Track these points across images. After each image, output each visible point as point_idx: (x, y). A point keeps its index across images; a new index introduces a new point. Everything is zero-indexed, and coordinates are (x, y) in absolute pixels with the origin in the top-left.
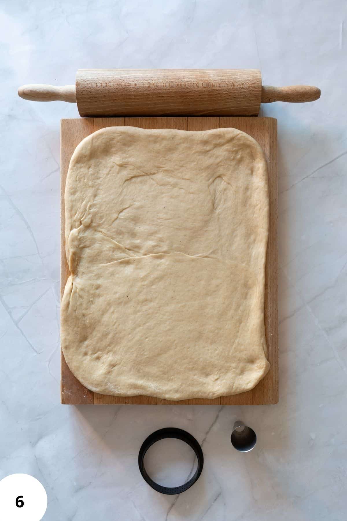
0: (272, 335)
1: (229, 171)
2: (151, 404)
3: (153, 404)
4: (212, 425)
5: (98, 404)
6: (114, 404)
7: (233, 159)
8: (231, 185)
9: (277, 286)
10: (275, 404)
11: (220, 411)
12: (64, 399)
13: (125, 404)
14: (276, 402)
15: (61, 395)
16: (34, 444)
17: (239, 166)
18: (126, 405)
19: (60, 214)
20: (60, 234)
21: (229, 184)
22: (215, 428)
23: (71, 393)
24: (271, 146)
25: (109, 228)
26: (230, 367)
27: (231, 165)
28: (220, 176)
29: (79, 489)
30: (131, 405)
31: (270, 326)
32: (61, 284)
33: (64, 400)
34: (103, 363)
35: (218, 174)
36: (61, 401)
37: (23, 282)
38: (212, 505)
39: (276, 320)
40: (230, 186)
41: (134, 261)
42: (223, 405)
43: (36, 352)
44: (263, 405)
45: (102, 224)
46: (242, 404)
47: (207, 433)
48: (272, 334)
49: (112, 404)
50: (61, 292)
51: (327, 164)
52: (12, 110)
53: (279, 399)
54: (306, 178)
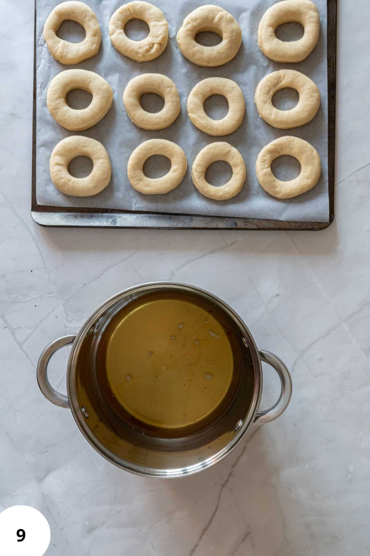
4: (239, 457)
16: (40, 480)
22: (242, 460)
29: (91, 529)
37: (29, 299)
38: (239, 546)
47: (234, 466)
52: (14, 108)
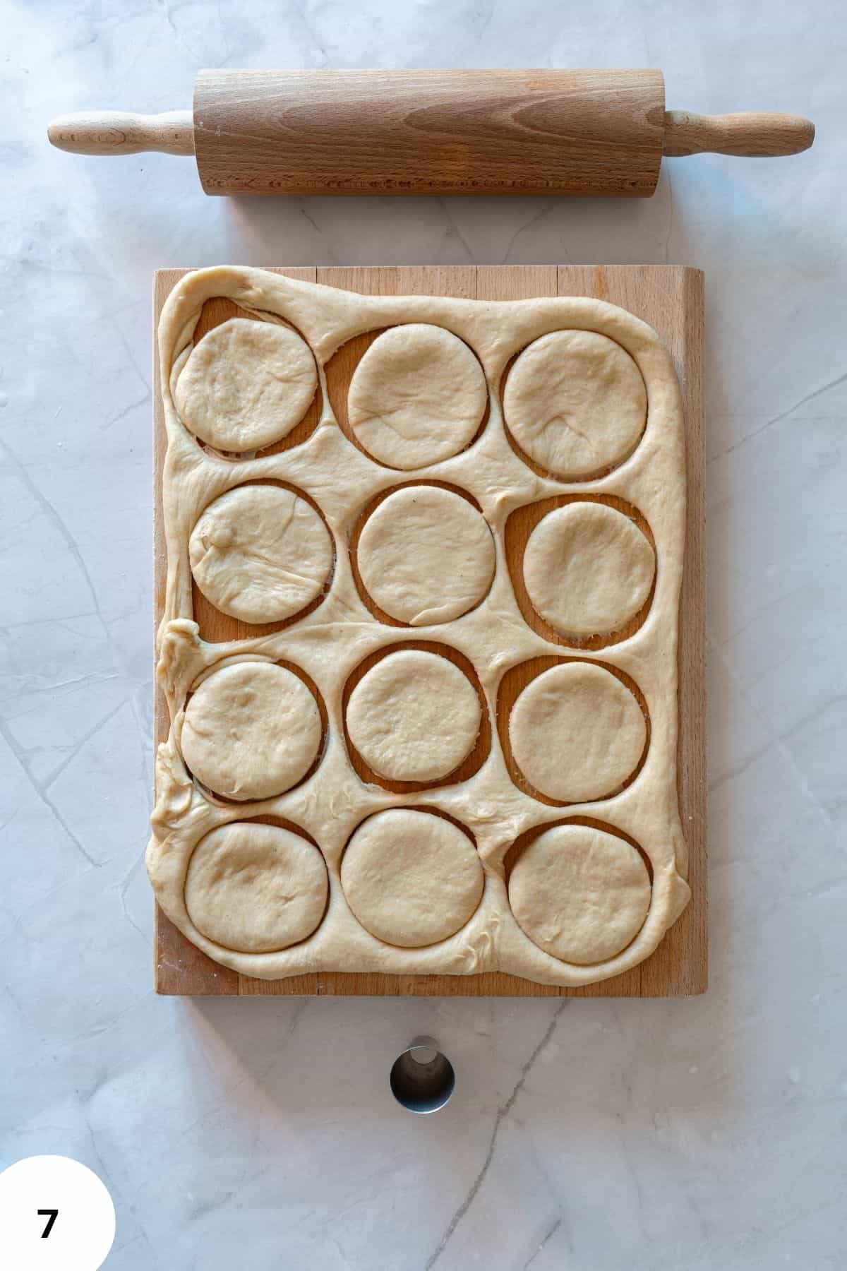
0: (692, 820)
1: (581, 403)
2: (383, 994)
3: (390, 995)
4: (539, 1049)
5: (249, 993)
6: (290, 994)
7: (594, 376)
8: (587, 438)
9: (705, 694)
10: (697, 994)
11: (559, 1012)
12: (164, 981)
13: (318, 994)
14: (702, 991)
15: (156, 971)
16: (85, 1097)
17: (606, 392)
18: (320, 996)
19: (154, 512)
20: (153, 562)
21: (581, 434)
22: (547, 1055)
23: (180, 967)
24: (690, 338)
25: (276, 545)
26: (585, 901)
27: (587, 391)
28: (559, 417)
29: (200, 1210)
30: (333, 998)
31: (686, 796)
32: (154, 690)
33: (163, 984)
34: (261, 891)
35: (555, 411)
36: (154, 987)
37: (59, 684)
38: (539, 1250)
39: (701, 781)
40: (583, 440)
41: (341, 631)
42: (567, 996)
43: (92, 861)
44: (667, 996)
45: (259, 537)
46: (614, 995)
47: (527, 1068)
48: (692, 816)
49: (284, 994)
50: (154, 711)
51: (831, 386)
52: (30, 248)
53: (710, 982)
54: (777, 420)
